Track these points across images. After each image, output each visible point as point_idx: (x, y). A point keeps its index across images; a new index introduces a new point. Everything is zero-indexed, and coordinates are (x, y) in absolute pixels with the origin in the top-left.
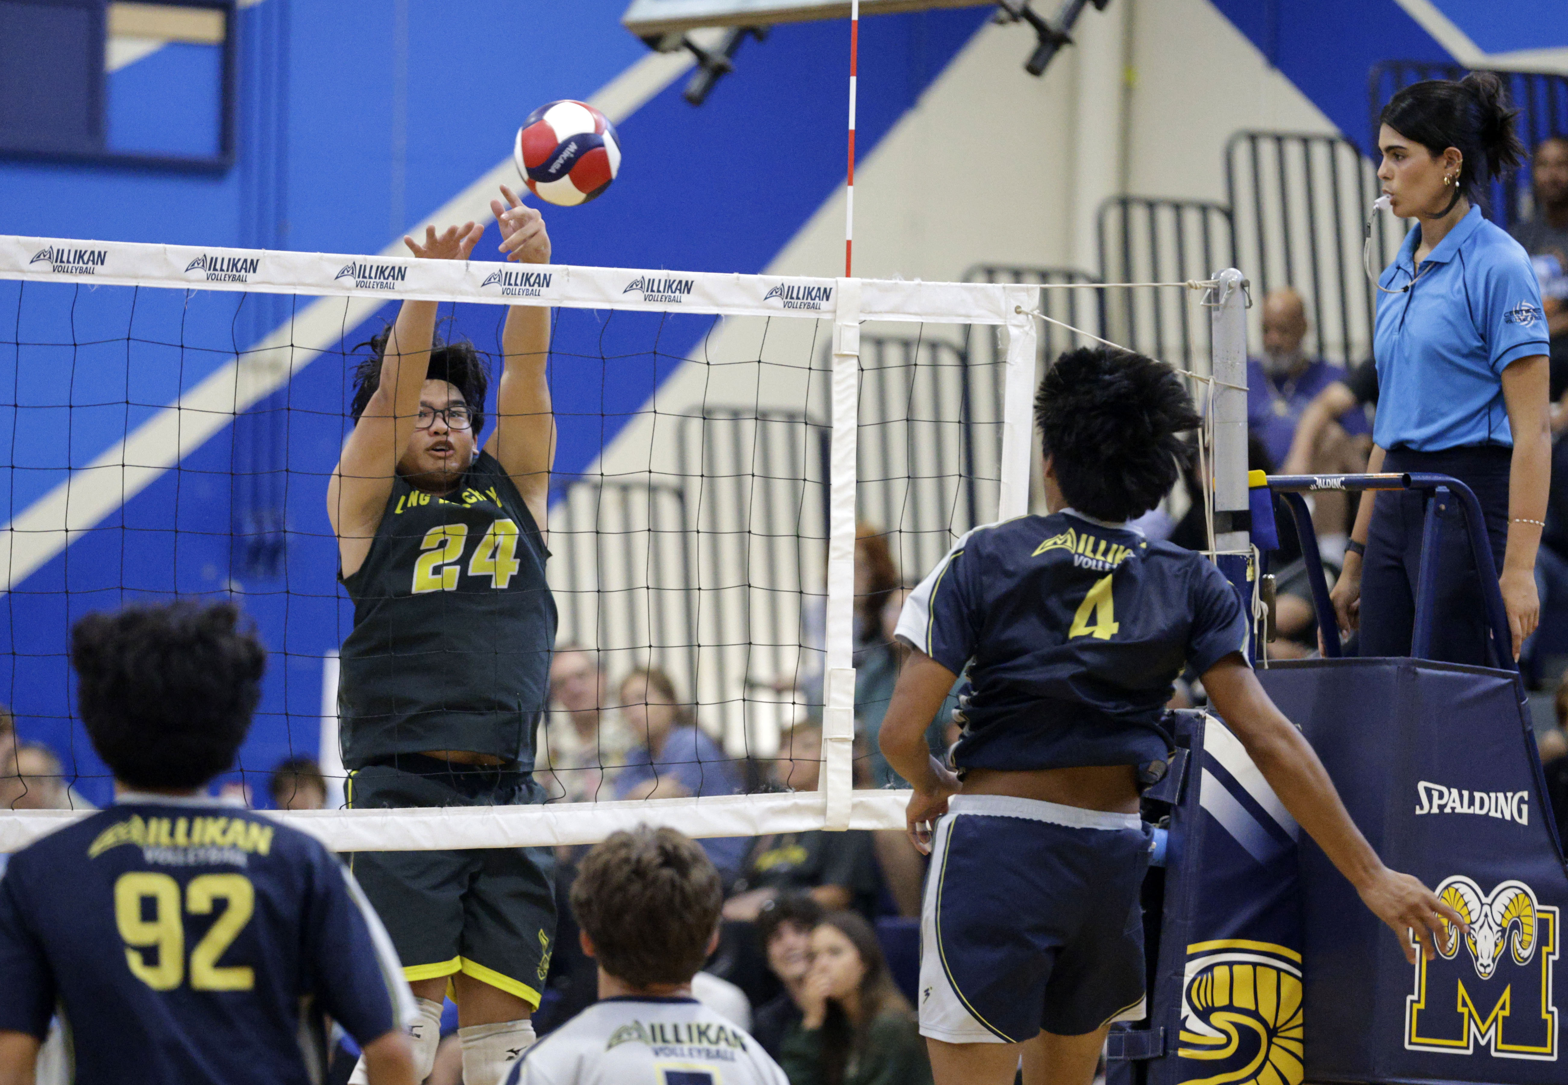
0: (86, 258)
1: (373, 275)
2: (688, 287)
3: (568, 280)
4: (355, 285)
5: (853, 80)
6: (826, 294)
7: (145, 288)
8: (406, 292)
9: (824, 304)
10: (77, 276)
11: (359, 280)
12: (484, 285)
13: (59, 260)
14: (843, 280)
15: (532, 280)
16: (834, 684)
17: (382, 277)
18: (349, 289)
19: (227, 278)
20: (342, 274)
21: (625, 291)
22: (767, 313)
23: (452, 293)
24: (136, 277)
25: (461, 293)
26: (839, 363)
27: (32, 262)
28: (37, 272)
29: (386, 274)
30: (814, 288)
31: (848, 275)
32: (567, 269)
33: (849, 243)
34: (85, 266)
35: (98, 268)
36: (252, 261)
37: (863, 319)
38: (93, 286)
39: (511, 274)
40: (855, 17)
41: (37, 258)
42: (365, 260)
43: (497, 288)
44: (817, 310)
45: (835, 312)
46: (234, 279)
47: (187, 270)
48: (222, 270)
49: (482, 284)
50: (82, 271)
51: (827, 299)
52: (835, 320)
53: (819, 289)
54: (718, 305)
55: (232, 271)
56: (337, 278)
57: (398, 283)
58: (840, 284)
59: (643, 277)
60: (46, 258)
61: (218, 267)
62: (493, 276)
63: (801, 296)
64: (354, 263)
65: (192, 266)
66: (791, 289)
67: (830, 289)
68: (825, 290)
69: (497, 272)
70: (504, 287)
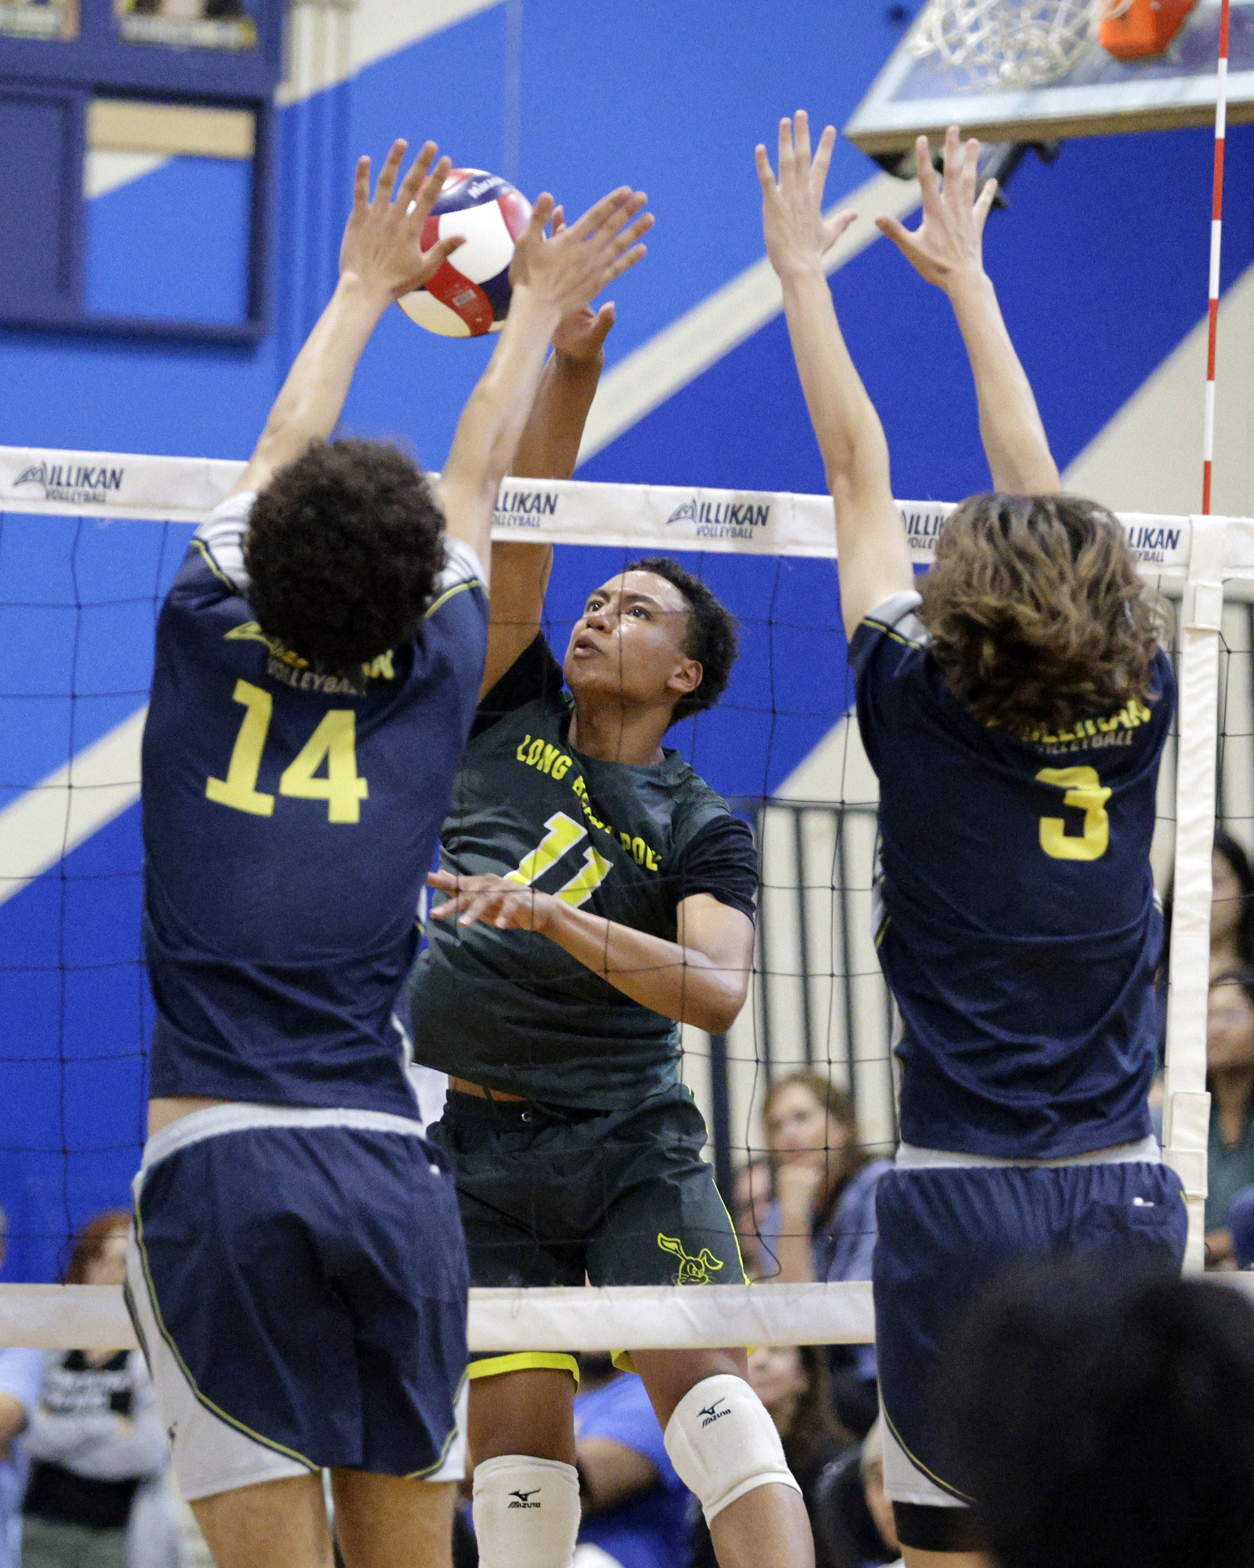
0: (93, 479)
1: (509, 506)
3: (794, 516)
5: (1216, 227)
6: (1172, 539)
7: (176, 525)
8: (557, 531)
9: (1169, 554)
10: (80, 505)
12: (670, 521)
13: (54, 482)
14: (1200, 521)
15: (741, 515)
16: (1177, 1114)
23: (624, 533)
24: (165, 507)
25: (637, 533)
26: (1192, 641)
27: (15, 484)
28: (22, 499)
29: (528, 505)
30: (1153, 531)
31: (1206, 511)
32: (793, 499)
33: (1207, 466)
34: (91, 491)
35: (112, 494)
37: (1226, 575)
38: (102, 520)
39: (710, 506)
40: (1220, 133)
41: (24, 478)
43: (690, 526)
44: (1160, 563)
45: (1187, 565)
49: (667, 520)
50: (88, 499)
51: (1174, 546)
52: (1187, 579)
53: (1161, 532)
57: (545, 519)
58: (1195, 525)
59: (903, 513)
60: (36, 479)
62: (683, 508)
63: (1135, 542)
67: (1178, 532)
68: (1171, 533)
69: (688, 502)
70: (700, 525)
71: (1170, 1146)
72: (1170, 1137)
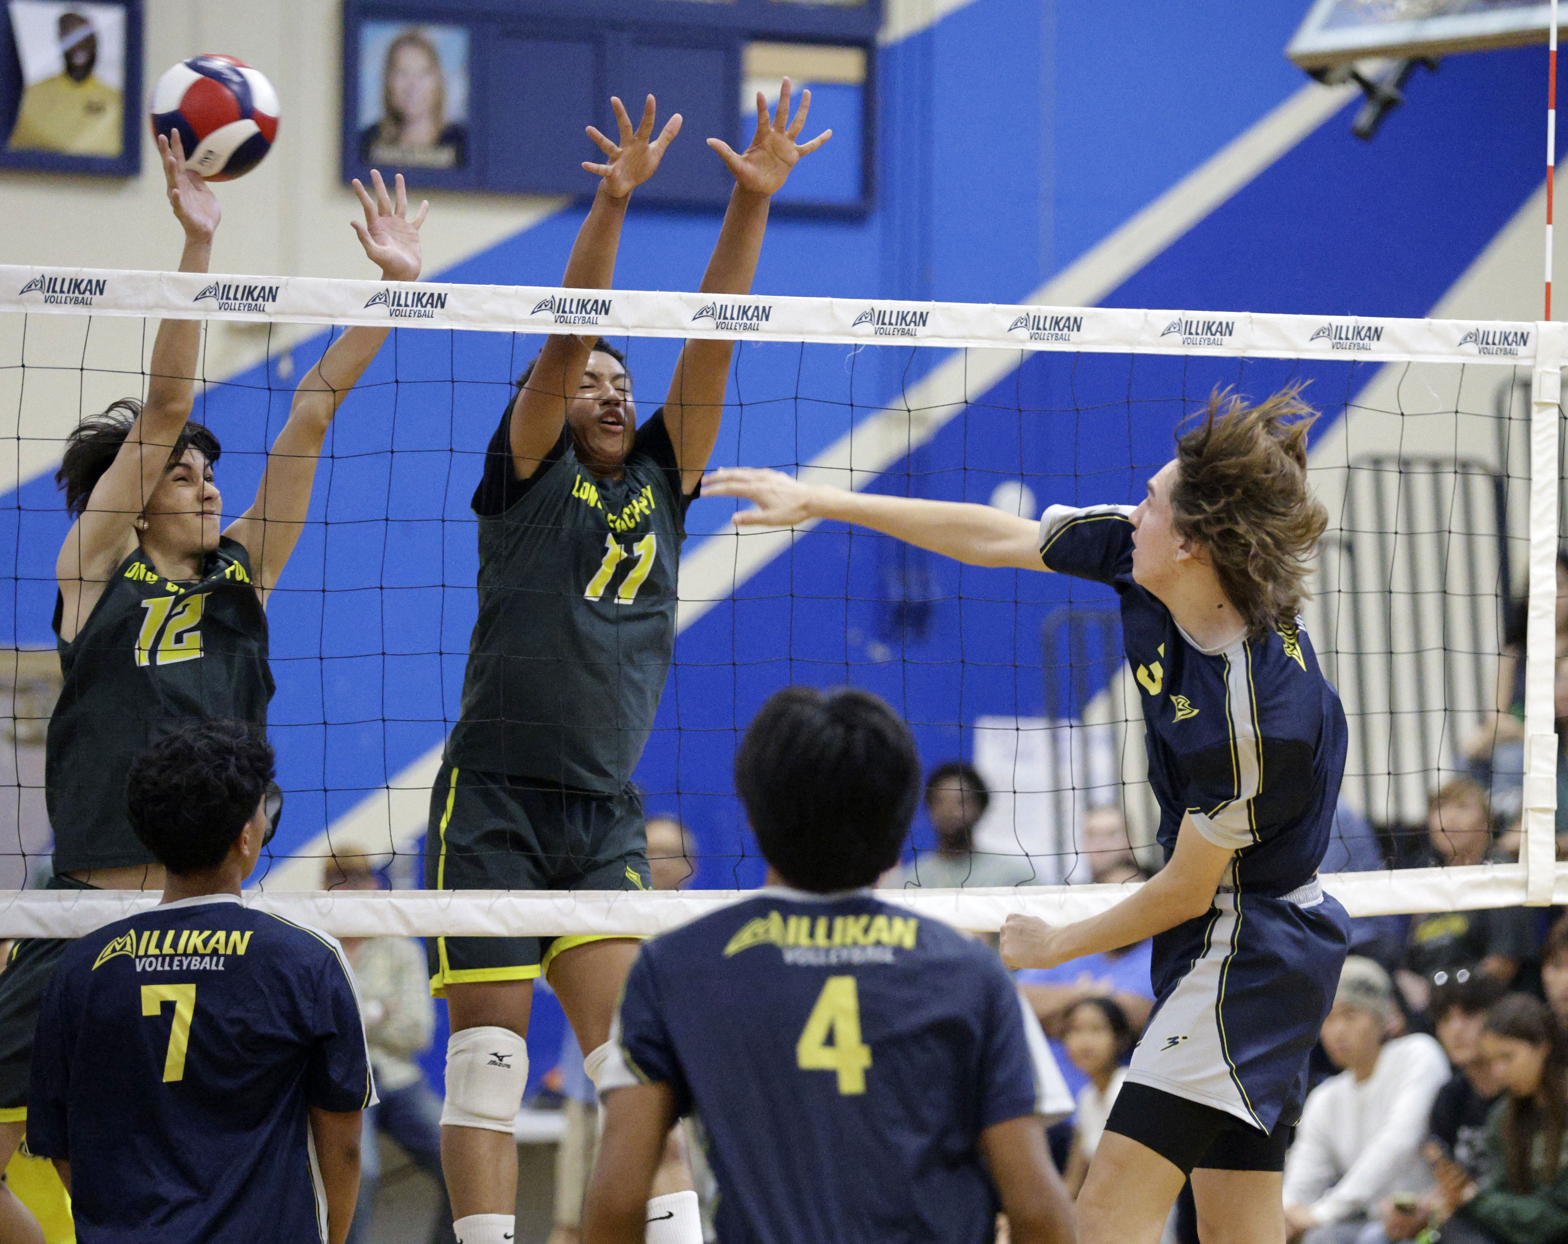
0: (750, 313)
1: (1047, 326)
2: (1377, 334)
3: (1252, 329)
4: (1029, 337)
5: (1552, 114)
6: (1524, 339)
7: (812, 345)
8: (1082, 343)
9: (1521, 350)
10: (741, 332)
11: (1033, 332)
12: (1163, 334)
13: (722, 317)
14: (1543, 324)
15: (1214, 329)
16: (1534, 750)
17: (1057, 328)
18: (1022, 342)
19: (896, 333)
20: (1015, 326)
21: (1312, 339)
22: (1461, 360)
23: (1131, 344)
24: (801, 333)
25: (1140, 343)
26: (1539, 411)
27: (694, 319)
28: (700, 330)
29: (1061, 325)
30: (1510, 333)
31: (1547, 318)
32: (1251, 317)
33: (1548, 285)
34: (749, 322)
35: (763, 324)
36: (922, 314)
37: (1563, 364)
38: (757, 342)
39: (1191, 322)
40: (1553, 47)
41: (700, 315)
42: (1039, 310)
43: (1177, 338)
44: (1514, 356)
45: (1535, 357)
46: (903, 333)
47: (854, 324)
48: (890, 324)
49: (1161, 333)
50: (746, 328)
51: (1525, 344)
52: (1534, 366)
53: (1516, 334)
54: (1409, 352)
55: (901, 325)
56: (1010, 330)
57: (1074, 334)
58: (1539, 327)
59: (1330, 325)
60: (709, 314)
61: (887, 320)
62: (1173, 325)
63: (1497, 341)
64: (1028, 314)
65: (859, 321)
66: (1486, 334)
67: (1528, 334)
68: (1522, 335)
69: (1176, 321)
70: (1185, 337)
71: (1529, 772)
72: (1529, 768)
